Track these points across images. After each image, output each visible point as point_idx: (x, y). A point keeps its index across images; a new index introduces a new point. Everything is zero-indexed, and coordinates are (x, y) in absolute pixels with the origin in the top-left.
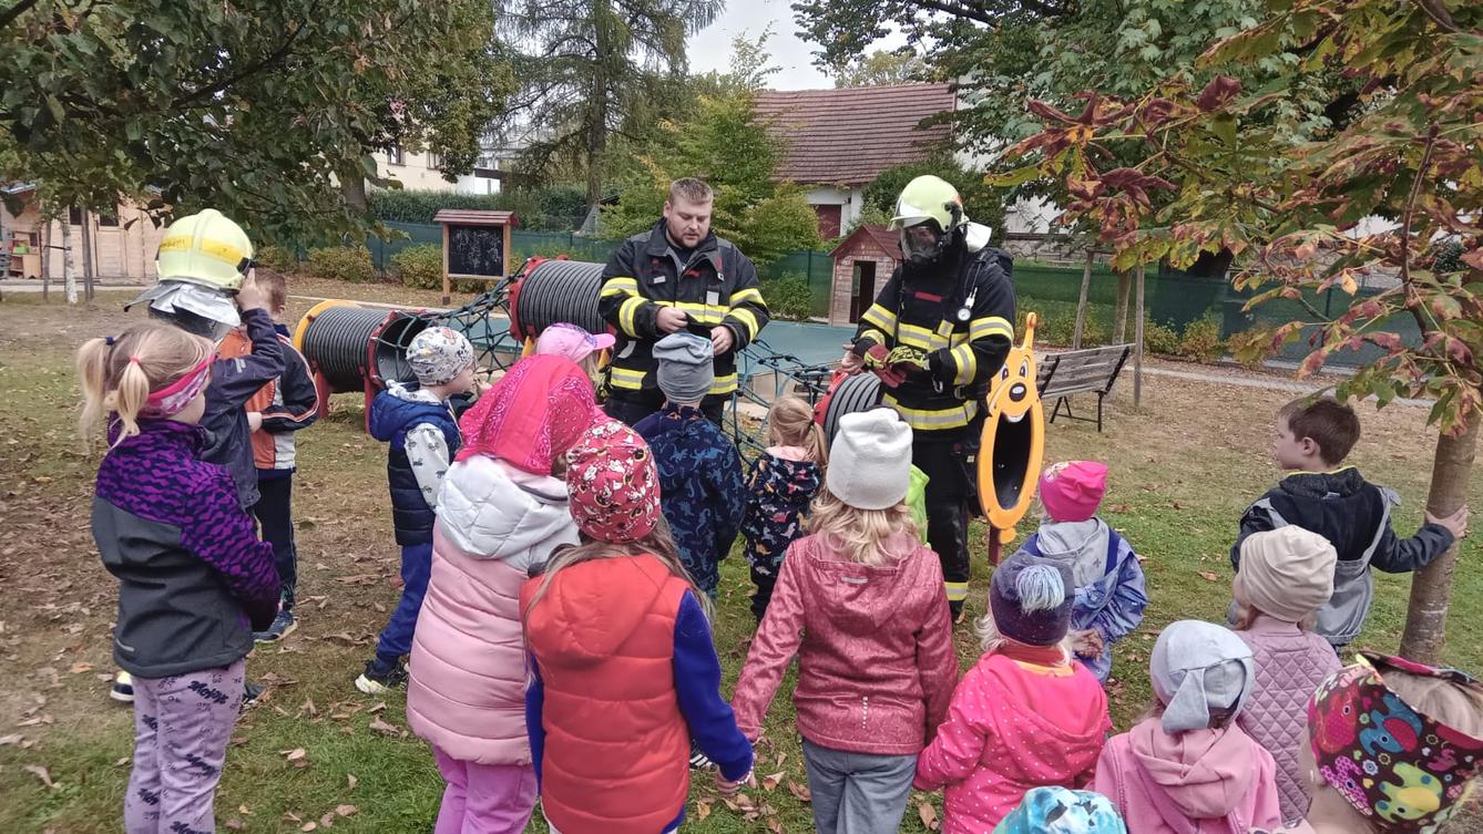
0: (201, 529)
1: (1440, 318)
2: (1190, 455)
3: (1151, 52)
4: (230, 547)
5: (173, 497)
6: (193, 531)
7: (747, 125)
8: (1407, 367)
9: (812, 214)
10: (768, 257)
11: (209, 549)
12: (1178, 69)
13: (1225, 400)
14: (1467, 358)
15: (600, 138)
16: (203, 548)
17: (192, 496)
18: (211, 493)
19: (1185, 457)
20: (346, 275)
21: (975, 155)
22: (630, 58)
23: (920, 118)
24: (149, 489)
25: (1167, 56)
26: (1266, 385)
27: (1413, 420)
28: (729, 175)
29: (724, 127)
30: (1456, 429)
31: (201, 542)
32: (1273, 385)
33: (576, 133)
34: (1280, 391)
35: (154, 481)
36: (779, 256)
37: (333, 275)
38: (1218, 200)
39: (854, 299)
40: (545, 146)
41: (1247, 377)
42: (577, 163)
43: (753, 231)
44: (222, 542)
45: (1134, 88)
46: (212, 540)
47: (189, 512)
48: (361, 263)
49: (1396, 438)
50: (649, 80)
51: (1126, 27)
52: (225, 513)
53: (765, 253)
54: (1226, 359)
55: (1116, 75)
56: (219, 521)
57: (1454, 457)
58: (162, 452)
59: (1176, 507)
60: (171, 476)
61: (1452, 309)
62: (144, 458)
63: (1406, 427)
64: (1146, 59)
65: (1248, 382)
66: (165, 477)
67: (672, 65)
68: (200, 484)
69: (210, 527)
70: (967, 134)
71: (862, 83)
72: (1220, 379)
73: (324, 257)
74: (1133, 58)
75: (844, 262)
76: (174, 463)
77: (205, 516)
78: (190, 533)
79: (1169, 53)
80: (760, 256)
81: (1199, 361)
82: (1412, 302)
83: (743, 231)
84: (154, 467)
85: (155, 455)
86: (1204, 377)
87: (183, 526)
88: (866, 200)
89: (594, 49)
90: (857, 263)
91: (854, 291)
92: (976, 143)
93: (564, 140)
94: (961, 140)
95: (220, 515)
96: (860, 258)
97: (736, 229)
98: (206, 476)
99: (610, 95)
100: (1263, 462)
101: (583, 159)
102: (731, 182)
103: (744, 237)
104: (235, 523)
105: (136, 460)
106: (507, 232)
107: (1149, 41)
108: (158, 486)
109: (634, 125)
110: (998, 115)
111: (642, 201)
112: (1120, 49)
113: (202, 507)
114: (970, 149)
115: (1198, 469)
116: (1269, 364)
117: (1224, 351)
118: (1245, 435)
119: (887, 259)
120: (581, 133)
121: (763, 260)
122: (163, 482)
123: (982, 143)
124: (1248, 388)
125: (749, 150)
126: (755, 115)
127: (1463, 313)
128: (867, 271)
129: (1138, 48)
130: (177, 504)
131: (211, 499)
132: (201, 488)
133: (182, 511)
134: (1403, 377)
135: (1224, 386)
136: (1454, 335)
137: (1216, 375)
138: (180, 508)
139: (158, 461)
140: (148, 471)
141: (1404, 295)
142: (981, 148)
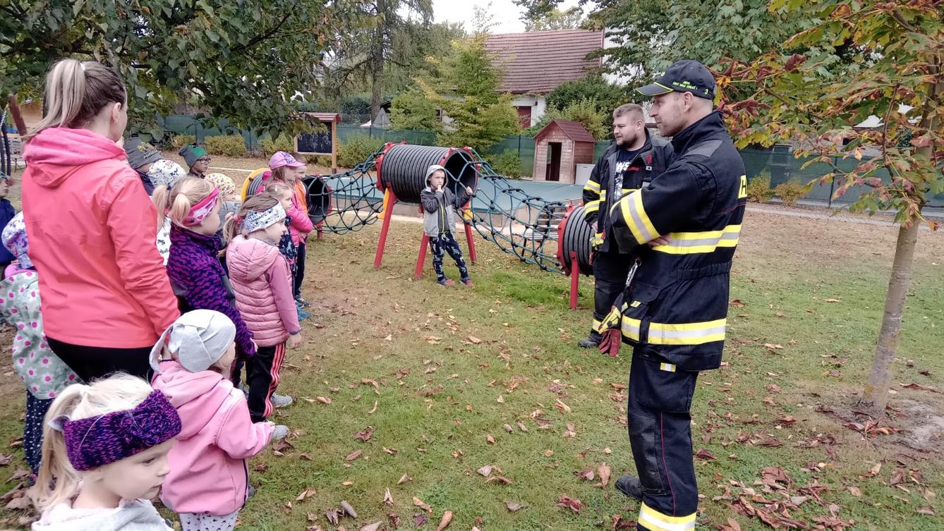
0: (197, 290)
1: (900, 170)
2: (759, 254)
3: (737, 19)
4: (210, 303)
5: (186, 270)
6: (193, 290)
7: (481, 58)
8: (884, 194)
9: (515, 113)
10: (494, 140)
11: (199, 302)
12: (752, 28)
13: (775, 223)
14: (913, 189)
15: (380, 65)
16: (197, 301)
17: (196, 271)
18: (205, 272)
19: (754, 255)
20: (230, 153)
21: (621, 76)
22: (398, 14)
23: (586, 53)
24: (177, 264)
25: (746, 22)
26: (799, 215)
27: (885, 234)
28: (470, 89)
29: (467, 59)
30: (908, 224)
31: (196, 297)
32: (803, 215)
33: (364, 62)
34: (808, 218)
35: (181, 260)
36: (501, 139)
37: (221, 153)
38: (791, 113)
39: (548, 165)
40: (346, 70)
41: (787, 210)
42: (364, 81)
43: (486, 124)
44: (206, 300)
45: (727, 41)
46: (202, 297)
47: (192, 279)
48: (238, 145)
49: (875, 244)
50: (409, 27)
51: (723, 5)
52: (211, 284)
53: (492, 138)
54: (774, 200)
55: (716, 33)
56: (207, 288)
57: (907, 241)
58: (189, 247)
59: (753, 281)
60: (188, 259)
61: (905, 166)
62: (179, 248)
63: (881, 237)
64: (735, 23)
65: (788, 213)
66: (185, 259)
67: (425, 17)
68: (201, 266)
69: (202, 290)
70: (616, 62)
71: (542, 28)
72: (772, 212)
73: (214, 142)
74: (726, 22)
75: (542, 143)
76: (193, 253)
77: (201, 283)
78: (191, 291)
79: (747, 19)
80: (490, 139)
81: (758, 201)
82: (887, 163)
83: (479, 124)
84: (182, 253)
85: (185, 248)
86: (761, 210)
87: (188, 286)
88: (548, 104)
89: (376, 8)
90: (550, 143)
91: (548, 161)
92: (622, 68)
93: (357, 66)
94: (613, 67)
95: (208, 284)
96: (552, 141)
97: (475, 122)
98: (206, 262)
99: (385, 37)
100: (799, 258)
101: (369, 78)
102: (473, 94)
103: (480, 128)
104: (216, 290)
105: (177, 248)
106: (334, 125)
107: (737, 13)
108: (181, 263)
109: (401, 56)
110: (644, 55)
111: (415, 106)
112: (719, 17)
113: (200, 278)
114: (618, 72)
115: (763, 261)
116: (799, 202)
117: (773, 195)
118: (788, 243)
119: (569, 141)
120: (368, 62)
121: (492, 142)
122: (184, 262)
123: (625, 69)
124: (788, 216)
125: (481, 74)
126: (485, 52)
127: (911, 168)
128: (556, 149)
129: (730, 17)
130: (187, 274)
131: (205, 275)
132: (201, 268)
133: (189, 278)
134: (883, 199)
135: (774, 215)
136: (907, 179)
137: (769, 209)
138: (188, 276)
139: (185, 250)
140: (179, 255)
141: (884, 160)
142: (625, 72)
